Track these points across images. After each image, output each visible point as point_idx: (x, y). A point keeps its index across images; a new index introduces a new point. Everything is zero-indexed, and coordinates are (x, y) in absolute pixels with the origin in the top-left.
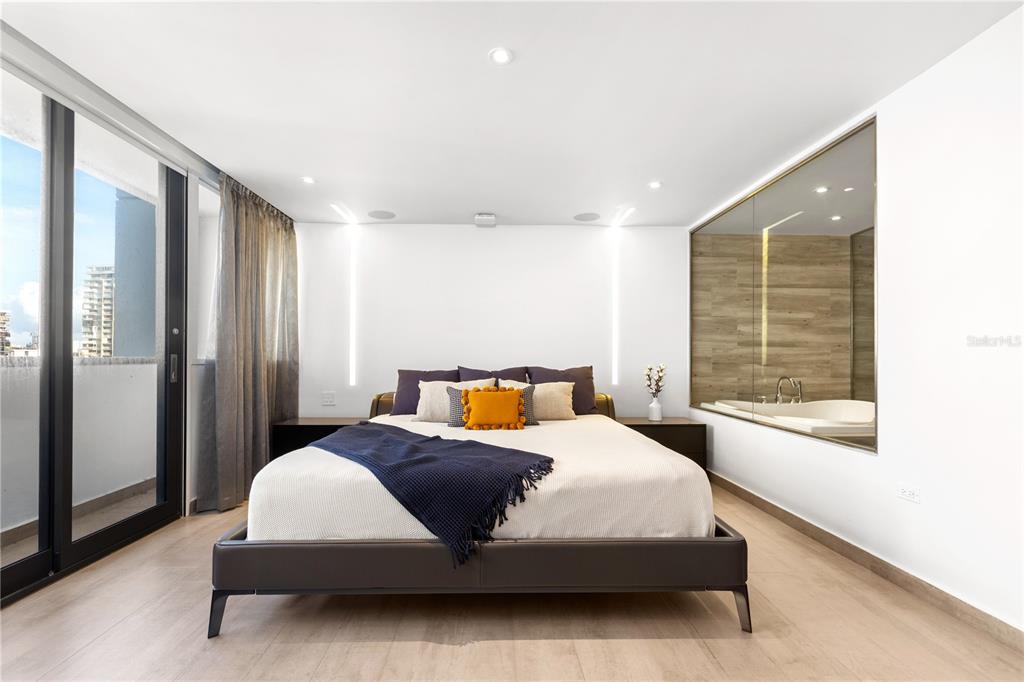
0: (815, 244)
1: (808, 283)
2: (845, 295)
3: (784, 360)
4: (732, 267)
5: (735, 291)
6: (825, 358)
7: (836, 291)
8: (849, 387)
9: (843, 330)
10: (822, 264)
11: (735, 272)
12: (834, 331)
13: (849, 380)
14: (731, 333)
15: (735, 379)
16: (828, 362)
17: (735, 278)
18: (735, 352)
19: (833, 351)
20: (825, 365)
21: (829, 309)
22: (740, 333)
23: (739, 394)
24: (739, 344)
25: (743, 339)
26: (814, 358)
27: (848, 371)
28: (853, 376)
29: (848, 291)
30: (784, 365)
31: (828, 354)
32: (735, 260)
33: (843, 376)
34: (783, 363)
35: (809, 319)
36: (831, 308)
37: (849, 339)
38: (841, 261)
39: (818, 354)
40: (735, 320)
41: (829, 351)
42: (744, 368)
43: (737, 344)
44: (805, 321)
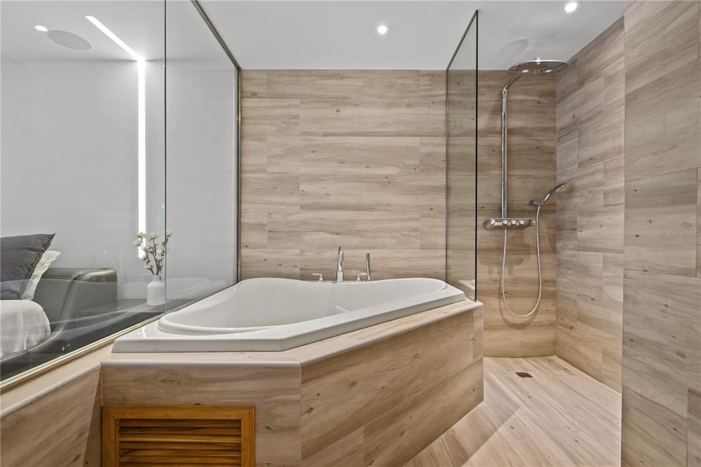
0: (400, 81)
1: (392, 129)
2: (438, 145)
3: (360, 227)
4: (293, 111)
5: (297, 141)
6: (413, 224)
7: (428, 140)
8: (443, 262)
9: (434, 190)
10: (408, 106)
11: (296, 117)
12: (424, 190)
13: (443, 252)
14: (292, 194)
15: (298, 251)
16: (416, 230)
17: (297, 124)
18: (297, 217)
19: (422, 217)
20: (413, 234)
21: (418, 163)
22: (303, 194)
23: (301, 269)
24: (302, 207)
25: (307, 201)
26: (398, 225)
27: (442, 241)
28: (447, 247)
29: (442, 140)
30: (359, 233)
31: (417, 220)
33: (434, 247)
34: (360, 231)
35: (392, 176)
36: (421, 161)
37: (441, 200)
38: (433, 102)
39: (404, 220)
40: (297, 178)
41: (419, 216)
42: (308, 238)
43: (299, 208)
44: (387, 178)
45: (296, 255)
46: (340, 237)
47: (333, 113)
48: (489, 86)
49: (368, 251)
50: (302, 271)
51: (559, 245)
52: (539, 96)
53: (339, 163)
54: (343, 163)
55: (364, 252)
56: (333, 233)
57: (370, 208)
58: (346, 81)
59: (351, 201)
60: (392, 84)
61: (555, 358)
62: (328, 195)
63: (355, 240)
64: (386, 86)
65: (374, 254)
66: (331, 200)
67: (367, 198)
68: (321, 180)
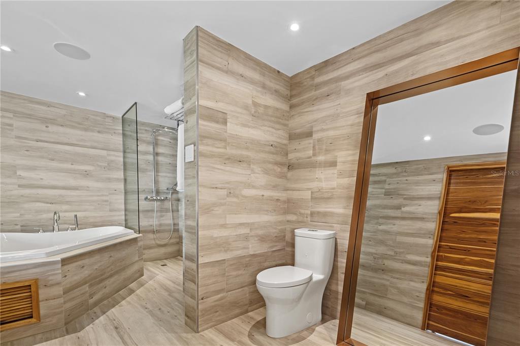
0: (92, 117)
1: (89, 144)
2: (119, 156)
4: (7, 121)
5: (12, 142)
6: (104, 198)
7: (112, 153)
8: (124, 217)
9: (117, 180)
10: (99, 132)
11: (11, 125)
12: (110, 180)
13: (123, 213)
14: (9, 177)
15: (19, 214)
16: (106, 201)
17: (12, 130)
18: (15, 192)
19: (110, 194)
20: (105, 203)
21: (106, 165)
22: (20, 177)
24: (20, 186)
25: (24, 182)
26: (95, 198)
27: (123, 207)
28: (126, 210)
29: (122, 154)
33: (119, 210)
34: (67, 202)
35: (90, 171)
36: (108, 164)
37: (121, 186)
38: (115, 133)
39: (98, 196)
40: (15, 166)
41: (107, 194)
42: (26, 206)
43: (17, 186)
44: (86, 171)
45: (17, 217)
46: (53, 205)
47: (44, 128)
48: (146, 130)
49: (75, 213)
50: (23, 228)
52: (170, 139)
53: (50, 160)
54: (53, 160)
55: (73, 214)
56: (47, 203)
57: (75, 188)
58: (52, 109)
59: (61, 184)
60: (87, 117)
61: (179, 257)
62: (42, 179)
63: (65, 207)
64: (83, 118)
65: (79, 214)
66: (45, 183)
67: (72, 182)
68: (36, 169)
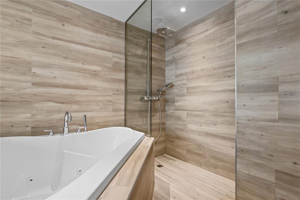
0: (102, 20)
1: (98, 45)
2: (121, 59)
3: (78, 99)
4: (26, 15)
5: (30, 37)
6: (109, 98)
7: (117, 55)
8: (123, 117)
9: (119, 81)
10: (107, 35)
11: (30, 20)
12: (114, 81)
13: (123, 113)
14: (24, 74)
15: (30, 115)
16: (110, 101)
17: (31, 25)
18: (28, 91)
19: (114, 94)
20: (109, 103)
21: (112, 66)
22: (34, 75)
23: (32, 128)
24: (34, 84)
25: (38, 80)
26: (101, 98)
27: (123, 107)
28: (125, 110)
29: (123, 57)
30: (77, 103)
31: (111, 96)
32: (31, 10)
33: (119, 110)
35: (98, 71)
36: (113, 65)
37: (122, 87)
38: (119, 37)
39: (104, 96)
40: (30, 63)
41: (112, 94)
42: (38, 105)
43: (30, 84)
44: (94, 71)
45: (29, 118)
46: (64, 105)
47: (59, 25)
48: (142, 36)
49: (85, 114)
50: (34, 129)
51: (166, 108)
52: (160, 46)
53: (64, 58)
54: (67, 59)
55: (82, 115)
56: (59, 103)
57: (85, 88)
58: (69, 9)
59: (72, 83)
60: (98, 20)
61: (165, 155)
62: (55, 78)
63: (75, 107)
64: (95, 20)
65: (88, 115)
66: (58, 81)
67: (83, 82)
68: (50, 67)
